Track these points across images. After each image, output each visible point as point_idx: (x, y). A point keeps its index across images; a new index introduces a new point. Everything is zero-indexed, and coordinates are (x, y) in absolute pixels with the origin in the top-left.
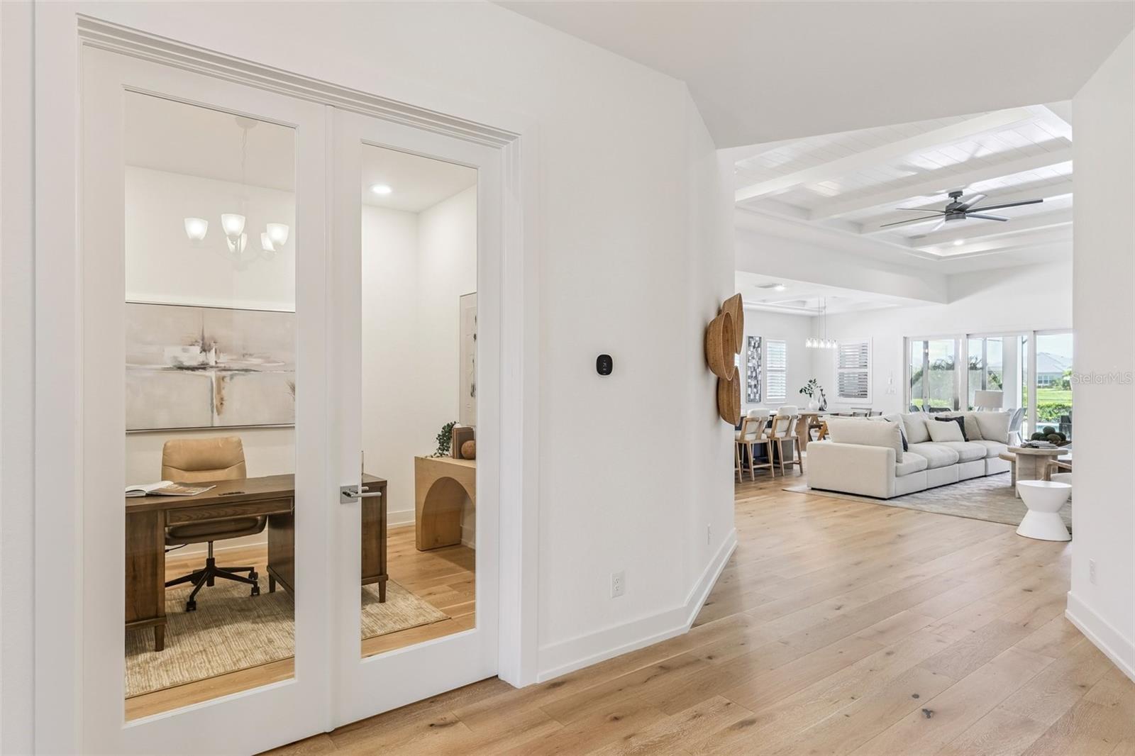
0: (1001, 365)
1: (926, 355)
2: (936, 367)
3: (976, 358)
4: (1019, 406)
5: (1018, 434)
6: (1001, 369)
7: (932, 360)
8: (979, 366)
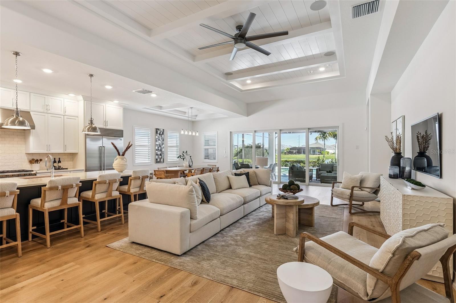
0: (268, 147)
1: (243, 141)
2: (248, 147)
3: (261, 144)
4: (274, 163)
5: (274, 174)
6: (268, 148)
7: (246, 144)
8: (262, 146)
